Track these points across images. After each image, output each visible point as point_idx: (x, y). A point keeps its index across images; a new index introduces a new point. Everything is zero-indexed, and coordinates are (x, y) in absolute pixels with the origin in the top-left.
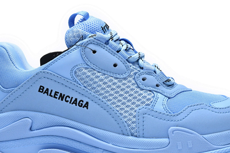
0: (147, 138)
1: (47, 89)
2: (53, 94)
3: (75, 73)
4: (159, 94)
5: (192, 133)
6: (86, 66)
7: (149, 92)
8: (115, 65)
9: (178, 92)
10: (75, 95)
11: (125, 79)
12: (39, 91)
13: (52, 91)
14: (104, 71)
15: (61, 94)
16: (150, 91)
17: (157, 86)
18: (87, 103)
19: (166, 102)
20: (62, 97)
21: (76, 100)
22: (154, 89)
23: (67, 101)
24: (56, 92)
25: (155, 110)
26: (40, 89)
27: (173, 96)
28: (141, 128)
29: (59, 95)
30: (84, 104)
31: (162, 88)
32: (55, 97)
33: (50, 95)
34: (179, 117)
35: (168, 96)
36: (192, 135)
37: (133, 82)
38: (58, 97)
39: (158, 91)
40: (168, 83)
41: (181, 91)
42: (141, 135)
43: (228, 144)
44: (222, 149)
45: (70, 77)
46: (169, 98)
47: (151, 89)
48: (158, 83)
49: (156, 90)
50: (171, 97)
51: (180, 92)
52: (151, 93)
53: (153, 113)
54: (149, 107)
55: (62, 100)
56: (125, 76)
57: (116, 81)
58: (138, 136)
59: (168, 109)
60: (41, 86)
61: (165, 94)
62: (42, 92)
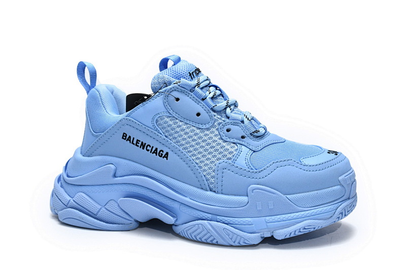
0: (226, 194)
1: (130, 137)
2: (135, 142)
3: (157, 121)
4: (243, 147)
5: (274, 193)
6: (168, 115)
7: (232, 144)
8: (198, 115)
9: (266, 145)
10: (156, 145)
11: (208, 129)
12: (123, 138)
13: (134, 138)
14: (186, 119)
15: (142, 142)
16: (234, 143)
17: (243, 137)
18: (167, 154)
19: (249, 156)
20: (143, 146)
21: (156, 149)
22: (239, 142)
23: (148, 150)
24: (138, 140)
25: (236, 165)
26: (123, 136)
27: (259, 149)
28: (220, 184)
29: (140, 143)
30: (164, 154)
31: (248, 140)
32: (136, 145)
33: (133, 143)
34: (261, 175)
35: (253, 149)
36: (274, 195)
37: (217, 133)
38: (139, 145)
39: (243, 143)
40: (255, 134)
41: (270, 143)
42: (220, 191)
43: (315, 206)
44: (307, 212)
45: (151, 125)
46: (254, 152)
47: (235, 141)
48: (244, 134)
49: (241, 142)
50: (257, 150)
51: (268, 144)
52: (234, 145)
53: (233, 168)
54: (230, 161)
55: (143, 149)
56: (208, 126)
57: (198, 131)
58: (216, 192)
59: (250, 164)
60: (124, 133)
61: (250, 148)
62: (125, 139)
